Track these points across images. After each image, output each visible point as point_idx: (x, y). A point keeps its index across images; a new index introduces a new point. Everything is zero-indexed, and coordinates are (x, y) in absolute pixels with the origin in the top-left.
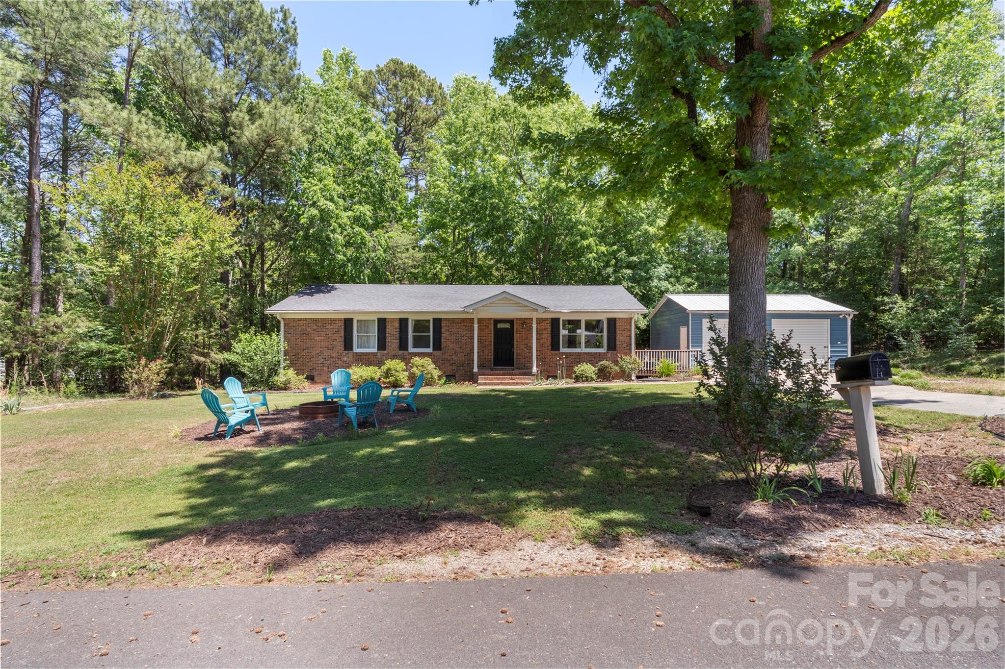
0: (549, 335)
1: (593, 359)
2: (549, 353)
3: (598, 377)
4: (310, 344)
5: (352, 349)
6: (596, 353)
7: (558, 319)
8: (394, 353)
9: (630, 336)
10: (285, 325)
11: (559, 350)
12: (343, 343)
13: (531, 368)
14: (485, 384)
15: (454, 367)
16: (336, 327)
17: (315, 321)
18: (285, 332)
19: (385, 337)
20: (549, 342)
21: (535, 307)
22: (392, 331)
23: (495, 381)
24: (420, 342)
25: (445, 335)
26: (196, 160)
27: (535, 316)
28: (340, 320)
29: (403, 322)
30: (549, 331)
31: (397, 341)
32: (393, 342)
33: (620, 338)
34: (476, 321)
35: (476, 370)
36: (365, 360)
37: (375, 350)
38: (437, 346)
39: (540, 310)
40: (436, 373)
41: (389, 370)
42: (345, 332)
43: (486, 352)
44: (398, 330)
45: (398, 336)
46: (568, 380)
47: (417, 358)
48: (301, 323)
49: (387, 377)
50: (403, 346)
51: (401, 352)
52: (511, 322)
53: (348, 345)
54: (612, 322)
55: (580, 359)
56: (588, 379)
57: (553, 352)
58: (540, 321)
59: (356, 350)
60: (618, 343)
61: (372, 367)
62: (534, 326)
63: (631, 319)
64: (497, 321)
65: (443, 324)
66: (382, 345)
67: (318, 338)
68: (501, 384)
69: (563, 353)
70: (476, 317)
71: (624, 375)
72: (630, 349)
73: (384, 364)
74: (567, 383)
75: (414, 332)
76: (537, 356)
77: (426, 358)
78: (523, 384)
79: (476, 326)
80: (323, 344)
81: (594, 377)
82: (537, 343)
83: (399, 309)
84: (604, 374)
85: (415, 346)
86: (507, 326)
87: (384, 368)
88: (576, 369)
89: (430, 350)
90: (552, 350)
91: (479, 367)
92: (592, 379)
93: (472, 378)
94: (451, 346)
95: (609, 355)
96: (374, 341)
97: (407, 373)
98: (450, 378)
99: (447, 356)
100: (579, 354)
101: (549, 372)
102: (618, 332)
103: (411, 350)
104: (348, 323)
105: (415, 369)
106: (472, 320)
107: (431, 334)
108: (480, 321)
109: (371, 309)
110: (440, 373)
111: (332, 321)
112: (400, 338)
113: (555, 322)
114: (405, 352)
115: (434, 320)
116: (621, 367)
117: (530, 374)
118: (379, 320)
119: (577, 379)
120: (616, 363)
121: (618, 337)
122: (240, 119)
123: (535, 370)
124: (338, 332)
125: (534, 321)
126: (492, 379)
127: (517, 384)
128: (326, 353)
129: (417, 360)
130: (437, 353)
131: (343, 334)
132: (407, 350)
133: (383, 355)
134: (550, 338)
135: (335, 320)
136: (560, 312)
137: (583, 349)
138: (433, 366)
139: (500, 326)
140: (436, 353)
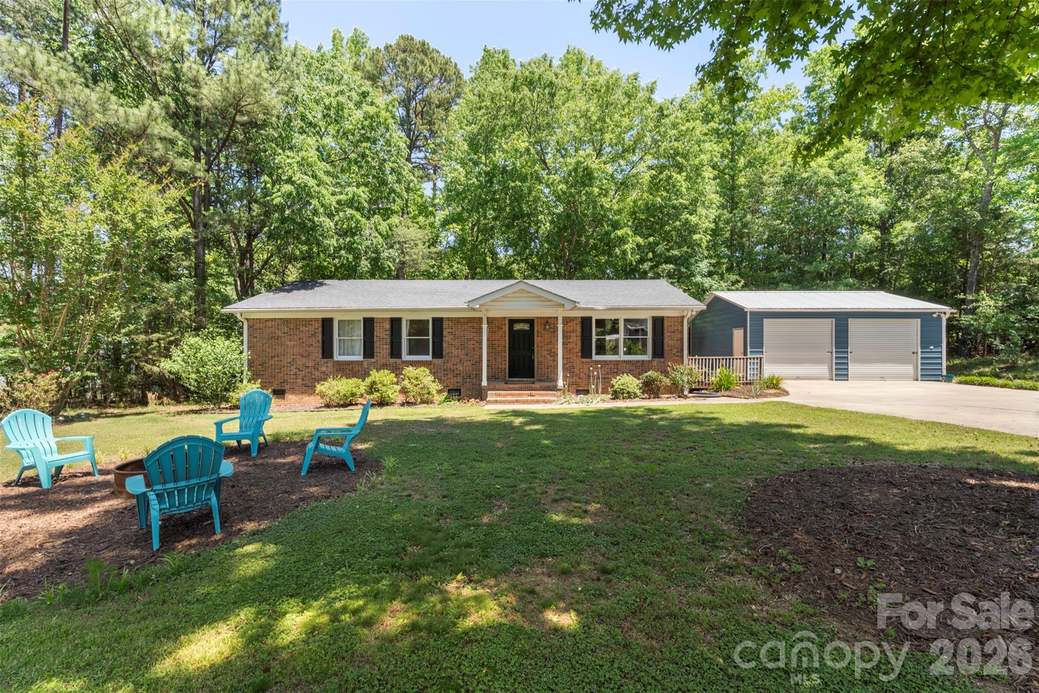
0: (579, 338)
1: (636, 369)
2: (578, 361)
3: (643, 393)
4: (280, 350)
5: (331, 356)
6: (638, 361)
7: (590, 319)
8: (383, 361)
9: (682, 340)
10: (249, 327)
11: (591, 357)
12: (320, 349)
13: (556, 380)
14: (496, 402)
15: (459, 379)
16: (312, 329)
17: (286, 321)
18: (249, 335)
19: (372, 342)
20: (578, 348)
21: (561, 302)
22: (382, 334)
23: (510, 398)
24: (417, 348)
25: (447, 338)
26: (132, 119)
27: (560, 314)
28: (316, 320)
29: (395, 323)
30: (579, 334)
31: (388, 347)
32: (382, 348)
33: (668, 341)
34: (485, 321)
35: (484, 383)
36: (348, 370)
37: (360, 358)
38: (438, 353)
39: (568, 306)
40: (434, 387)
41: (374, 383)
42: (323, 335)
43: (499, 360)
44: (389, 333)
45: (389, 341)
46: (604, 396)
47: (411, 368)
48: (269, 324)
49: (371, 393)
50: (395, 352)
51: (393, 360)
52: (530, 322)
53: (327, 352)
54: (658, 322)
55: (617, 369)
56: (630, 396)
57: (584, 360)
58: (566, 320)
59: (337, 357)
60: (666, 348)
61: (355, 380)
62: (560, 326)
63: (683, 317)
64: (512, 322)
65: (445, 325)
66: (369, 351)
67: (289, 343)
68: (517, 401)
69: (597, 362)
70: (483, 315)
71: (676, 390)
72: (682, 356)
73: (369, 375)
74: (603, 401)
75: (410, 335)
76: (564, 364)
77: (422, 368)
78: (545, 402)
79: (485, 326)
80: (296, 350)
81: (638, 392)
82: (563, 349)
83: (389, 306)
84: (651, 389)
85: (411, 353)
86: (526, 327)
87: (368, 380)
88: (614, 381)
89: (429, 358)
90: (582, 357)
91: (489, 379)
92: (636, 396)
93: (480, 395)
94: (455, 352)
95: (655, 363)
96: (359, 346)
97: (398, 388)
98: (455, 393)
99: (450, 365)
100: (617, 363)
101: (578, 385)
102: (667, 334)
103: (406, 357)
104: (327, 324)
105: (406, 382)
106: (481, 319)
107: (430, 337)
108: (490, 321)
109: (354, 306)
110: (440, 387)
111: (308, 322)
112: (392, 343)
113: (586, 322)
114: (398, 360)
115: (434, 320)
116: (673, 379)
117: (554, 388)
118: (366, 320)
119: (616, 395)
120: (666, 373)
121: (666, 341)
122: (194, 73)
123: (560, 383)
124: (314, 335)
125: (560, 321)
126: (506, 395)
127: (538, 402)
128: (300, 362)
129: (410, 371)
130: (438, 361)
131: (320, 338)
132: (400, 358)
133: (370, 364)
134: (579, 343)
135: (311, 320)
136: (592, 309)
137: (622, 357)
138: (431, 378)
139: (517, 327)
140: (436, 361)
